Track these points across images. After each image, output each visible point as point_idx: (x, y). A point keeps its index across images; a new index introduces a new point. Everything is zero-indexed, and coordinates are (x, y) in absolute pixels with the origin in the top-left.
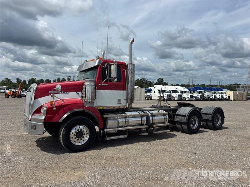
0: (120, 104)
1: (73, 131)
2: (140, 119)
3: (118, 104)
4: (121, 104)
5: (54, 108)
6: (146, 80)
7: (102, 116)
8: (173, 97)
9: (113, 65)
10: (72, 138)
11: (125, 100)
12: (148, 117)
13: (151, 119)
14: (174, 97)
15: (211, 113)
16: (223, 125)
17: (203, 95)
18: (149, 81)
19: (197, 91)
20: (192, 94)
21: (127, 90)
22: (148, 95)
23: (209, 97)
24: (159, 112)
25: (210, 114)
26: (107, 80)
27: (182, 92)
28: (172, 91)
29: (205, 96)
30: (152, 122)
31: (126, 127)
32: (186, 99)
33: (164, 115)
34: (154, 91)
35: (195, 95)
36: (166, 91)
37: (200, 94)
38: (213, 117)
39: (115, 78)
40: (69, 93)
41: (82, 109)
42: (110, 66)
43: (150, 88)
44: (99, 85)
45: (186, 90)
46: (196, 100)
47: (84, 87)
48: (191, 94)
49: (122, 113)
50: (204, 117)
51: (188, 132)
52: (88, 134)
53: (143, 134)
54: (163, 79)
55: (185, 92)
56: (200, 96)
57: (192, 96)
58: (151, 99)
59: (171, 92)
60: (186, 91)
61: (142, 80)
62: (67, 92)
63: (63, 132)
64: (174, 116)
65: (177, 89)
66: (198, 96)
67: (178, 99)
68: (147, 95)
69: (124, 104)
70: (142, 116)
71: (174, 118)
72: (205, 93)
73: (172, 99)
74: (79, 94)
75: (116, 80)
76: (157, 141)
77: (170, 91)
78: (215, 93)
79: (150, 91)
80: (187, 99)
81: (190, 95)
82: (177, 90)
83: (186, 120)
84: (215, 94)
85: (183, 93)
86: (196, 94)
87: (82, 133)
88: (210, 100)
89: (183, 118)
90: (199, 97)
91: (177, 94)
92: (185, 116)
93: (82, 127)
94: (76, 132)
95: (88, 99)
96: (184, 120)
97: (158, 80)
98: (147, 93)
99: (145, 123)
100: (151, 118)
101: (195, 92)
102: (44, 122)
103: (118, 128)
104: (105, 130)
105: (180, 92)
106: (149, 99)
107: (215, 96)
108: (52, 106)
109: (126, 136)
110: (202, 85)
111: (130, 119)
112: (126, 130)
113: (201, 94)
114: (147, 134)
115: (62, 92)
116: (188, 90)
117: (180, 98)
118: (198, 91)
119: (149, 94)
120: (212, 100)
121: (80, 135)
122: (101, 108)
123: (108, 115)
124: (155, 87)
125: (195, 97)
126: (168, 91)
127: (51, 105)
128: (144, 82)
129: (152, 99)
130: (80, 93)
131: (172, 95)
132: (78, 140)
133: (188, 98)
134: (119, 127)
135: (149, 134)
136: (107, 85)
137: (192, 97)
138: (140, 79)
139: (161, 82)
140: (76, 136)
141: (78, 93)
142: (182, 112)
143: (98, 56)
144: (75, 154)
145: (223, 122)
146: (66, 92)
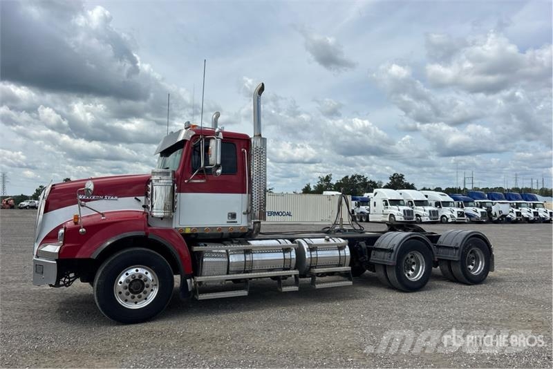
0: (234, 222)
1: (123, 278)
2: (280, 256)
3: (228, 222)
4: (236, 222)
5: (81, 230)
6: (365, 179)
7: (190, 248)
8: (417, 215)
9: (214, 139)
10: (120, 293)
11: (244, 214)
12: (300, 252)
13: (307, 257)
14: (420, 216)
15: (459, 246)
16: (490, 274)
17: (489, 211)
18: (371, 182)
19: (473, 202)
20: (462, 207)
21: (250, 192)
22: (361, 212)
23: (505, 216)
24: (328, 240)
25: (456, 248)
26: (201, 171)
27: (438, 204)
28: (415, 201)
29: (493, 213)
30: (309, 263)
31: (247, 272)
32: (447, 219)
33: (341, 248)
34: (375, 203)
35: (469, 210)
36: (401, 202)
37: (481, 207)
38: (463, 255)
39: (218, 167)
40: (119, 199)
41: (142, 233)
42: (208, 141)
43: (366, 195)
44: (186, 181)
45: (448, 198)
46: (472, 222)
47: (150, 186)
48: (460, 210)
49: (240, 243)
50: (442, 254)
51: (399, 286)
52: (156, 285)
53: (285, 289)
54: (403, 175)
55: (446, 204)
56: (482, 213)
57: (461, 212)
58: (367, 221)
59: (412, 205)
60: (449, 202)
61: (356, 178)
62: (116, 198)
63: (100, 279)
64: (370, 251)
65: (427, 196)
66: (476, 214)
67: (429, 220)
68: (359, 212)
69: (242, 222)
70: (286, 250)
71: (370, 256)
72: (493, 207)
73: (414, 220)
74: (140, 201)
75: (219, 171)
76: (320, 306)
77: (411, 202)
78: (518, 206)
79: (366, 202)
80: (450, 220)
81: (457, 210)
82: (426, 199)
83: (394, 260)
84: (517, 208)
85: (440, 207)
86: (472, 208)
87: (142, 283)
88: (505, 223)
89: (387, 255)
90: (479, 215)
91: (428, 208)
92: (391, 251)
93: (142, 271)
94: (129, 280)
95: (158, 211)
96: (390, 260)
97: (392, 178)
98: (359, 207)
99: (293, 266)
100: (308, 255)
101: (470, 204)
102: (57, 258)
103: (228, 274)
104: (199, 279)
105: (433, 203)
106: (364, 220)
107: (517, 213)
108: (76, 226)
109: (244, 293)
110: (495, 188)
111: (256, 257)
112: (246, 280)
113: (484, 209)
114: (296, 288)
115: (104, 197)
116: (453, 200)
117: (432, 217)
118: (475, 201)
119: (363, 209)
120: (509, 221)
121: (137, 286)
122: (188, 231)
123: (206, 245)
124: (376, 194)
125: (468, 215)
126: (406, 202)
127: (76, 223)
128: (359, 182)
129: (370, 220)
130: (142, 198)
131: (414, 211)
132: (133, 297)
133: (452, 217)
134: (230, 272)
135: (300, 288)
136: (202, 181)
137: (461, 214)
138: (350, 177)
139: (397, 182)
140: (128, 290)
141: (137, 199)
142: (387, 243)
143: (189, 122)
144: (124, 327)
145: (489, 266)
146: (112, 198)
